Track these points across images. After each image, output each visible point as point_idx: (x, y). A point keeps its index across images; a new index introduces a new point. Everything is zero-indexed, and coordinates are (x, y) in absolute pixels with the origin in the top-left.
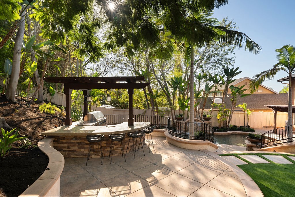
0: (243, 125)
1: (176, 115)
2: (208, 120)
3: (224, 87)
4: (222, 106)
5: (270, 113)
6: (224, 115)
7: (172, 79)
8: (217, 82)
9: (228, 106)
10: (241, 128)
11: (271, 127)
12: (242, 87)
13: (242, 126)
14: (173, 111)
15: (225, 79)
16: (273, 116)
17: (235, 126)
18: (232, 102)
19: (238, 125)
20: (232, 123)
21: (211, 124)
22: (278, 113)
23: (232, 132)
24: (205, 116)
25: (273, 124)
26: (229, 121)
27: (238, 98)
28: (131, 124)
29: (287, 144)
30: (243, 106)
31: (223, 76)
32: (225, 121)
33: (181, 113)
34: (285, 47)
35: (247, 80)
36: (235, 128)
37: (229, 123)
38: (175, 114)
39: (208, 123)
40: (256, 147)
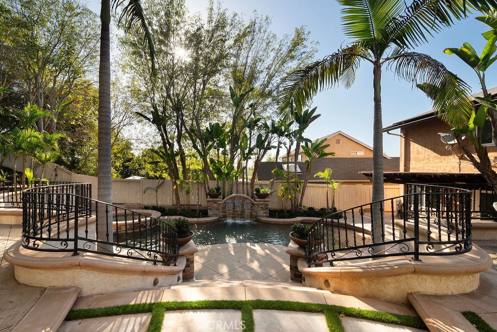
0: (326, 207)
2: (264, 198)
7: (207, 128)
10: (321, 212)
12: (322, 142)
13: (322, 209)
17: (311, 209)
18: (307, 168)
19: (319, 207)
20: (307, 204)
21: (268, 205)
23: (302, 219)
24: (258, 191)
26: (301, 200)
30: (325, 174)
31: (291, 124)
35: (340, 136)
36: (310, 212)
37: (300, 203)
39: (262, 203)
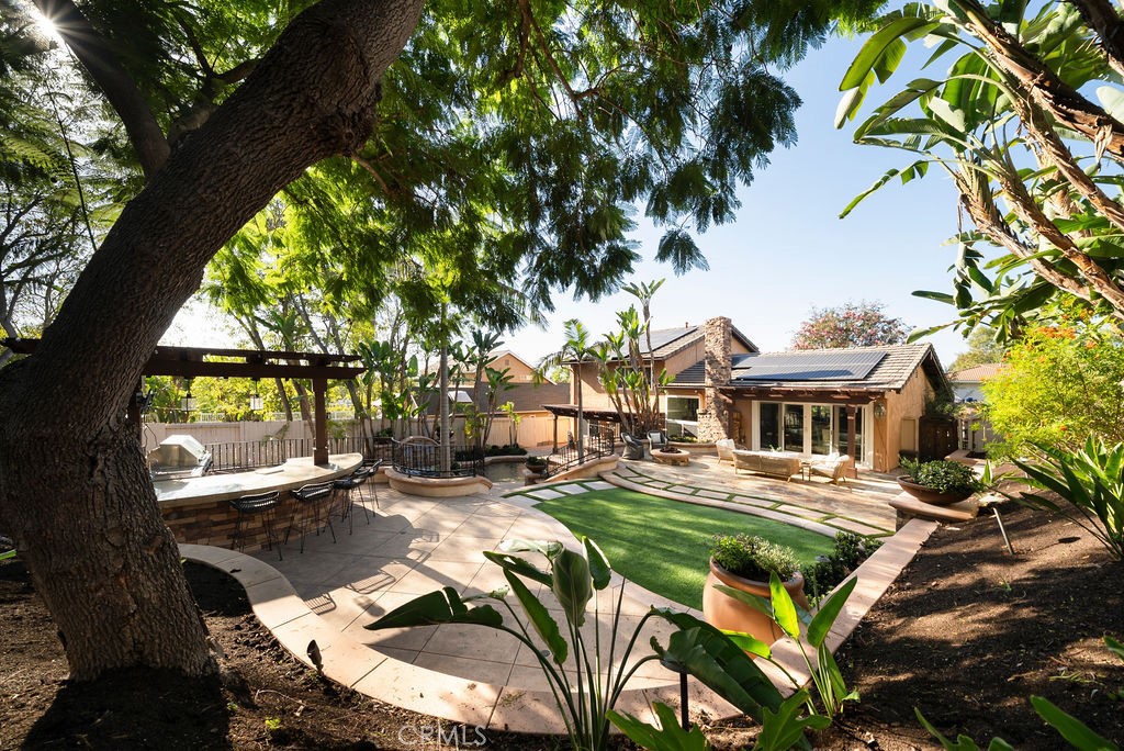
0: (509, 444)
1: (375, 431)
3: (473, 368)
4: (473, 407)
5: (546, 418)
6: (477, 426)
8: (463, 360)
9: (483, 408)
10: (506, 450)
11: (548, 443)
12: (505, 372)
13: (505, 446)
14: (367, 422)
15: (476, 352)
16: (553, 422)
17: (494, 447)
18: (490, 401)
19: (501, 444)
20: (490, 442)
22: (559, 417)
23: (491, 459)
25: (552, 439)
26: (486, 438)
27: (499, 391)
28: (321, 461)
29: (578, 467)
30: (507, 407)
31: (474, 348)
32: (478, 439)
33: (386, 427)
34: (574, 322)
35: (513, 359)
36: (495, 450)
37: (485, 441)
38: (372, 431)
40: (539, 478)
